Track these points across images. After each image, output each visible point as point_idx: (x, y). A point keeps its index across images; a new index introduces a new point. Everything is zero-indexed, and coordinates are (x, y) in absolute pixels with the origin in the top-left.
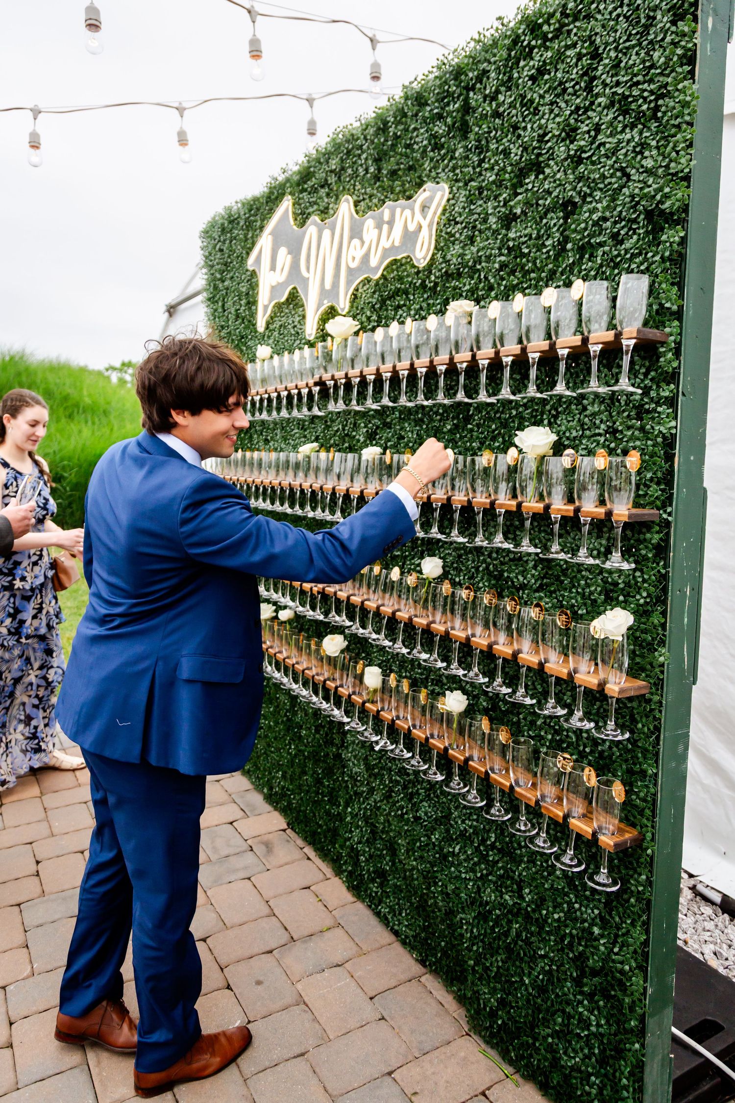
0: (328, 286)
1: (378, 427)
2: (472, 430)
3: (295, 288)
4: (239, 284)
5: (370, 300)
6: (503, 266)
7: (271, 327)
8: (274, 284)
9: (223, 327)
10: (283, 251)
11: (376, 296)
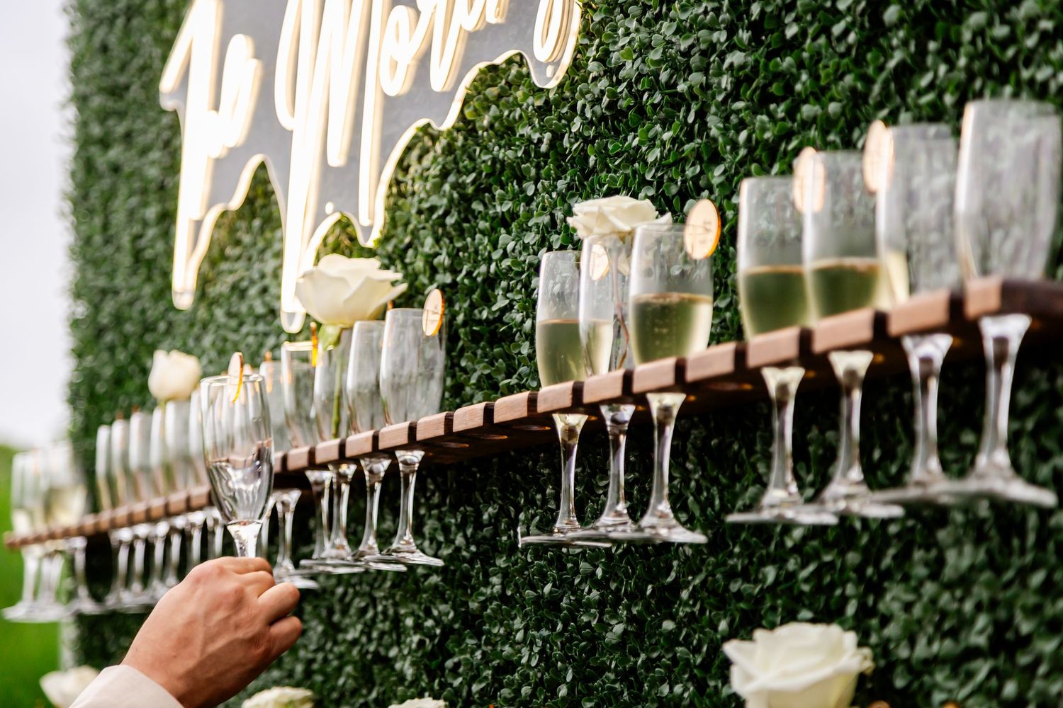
0: (337, 159)
1: (448, 631)
2: (672, 639)
3: (262, 166)
4: (144, 152)
5: (434, 200)
6: (742, 79)
7: (213, 291)
8: (218, 152)
9: (104, 292)
10: (241, 46)
11: (447, 187)
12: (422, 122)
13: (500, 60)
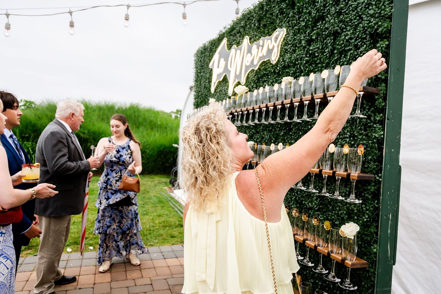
0: (238, 73)
1: (254, 133)
2: (291, 135)
3: (226, 75)
4: (206, 74)
5: (254, 79)
6: (307, 62)
7: (216, 91)
8: (218, 73)
9: (199, 91)
10: (222, 60)
11: (256, 77)
12: (252, 69)
13: (265, 60)
